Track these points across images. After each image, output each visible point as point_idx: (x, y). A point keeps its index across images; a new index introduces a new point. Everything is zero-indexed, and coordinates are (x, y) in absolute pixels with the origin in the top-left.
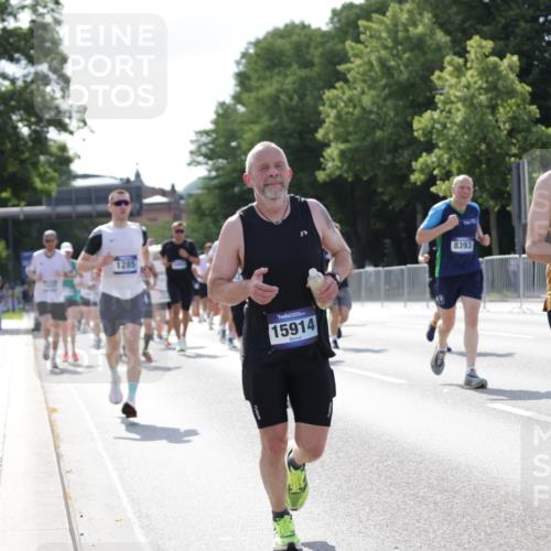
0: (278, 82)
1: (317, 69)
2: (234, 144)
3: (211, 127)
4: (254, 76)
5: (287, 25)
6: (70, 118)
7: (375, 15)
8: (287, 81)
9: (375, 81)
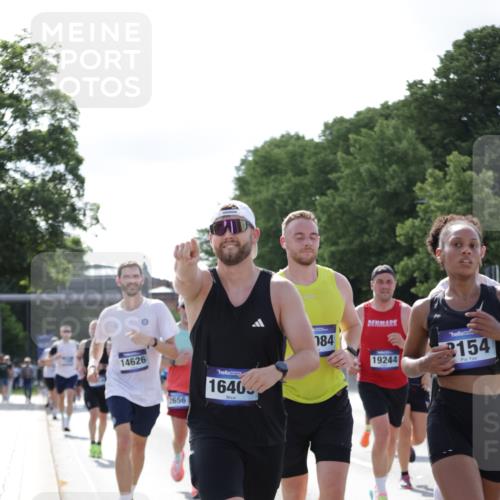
0: (274, 187)
1: (310, 177)
4: (253, 182)
5: (283, 136)
6: (84, 215)
7: (364, 130)
8: (283, 187)
9: (363, 190)
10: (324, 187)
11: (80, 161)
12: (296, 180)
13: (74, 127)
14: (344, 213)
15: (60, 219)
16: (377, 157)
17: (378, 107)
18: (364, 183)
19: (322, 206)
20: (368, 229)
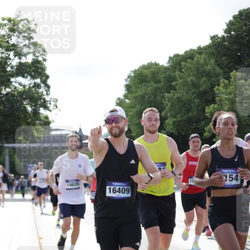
0: (144, 89)
1: (162, 84)
4: (134, 87)
5: (148, 64)
6: (50, 104)
7: (189, 60)
8: (149, 89)
9: (188, 90)
10: (170, 89)
11: (47, 77)
12: (155, 85)
13: (45, 60)
14: (179, 101)
15: (38, 106)
16: (195, 73)
17: (196, 48)
18: (189, 86)
19: (169, 98)
20: (192, 110)
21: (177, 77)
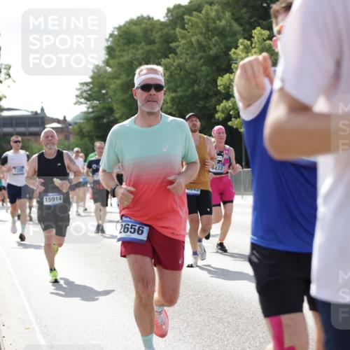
0: (132, 53)
1: (157, 45)
2: (104, 91)
3: (90, 80)
4: (117, 49)
5: (138, 17)
6: (0, 72)
7: (195, 13)
8: (138, 52)
9: (194, 54)
10: (168, 52)
12: (148, 47)
14: (181, 70)
16: (204, 31)
18: (195, 49)
19: (166, 65)
20: (198, 81)
21: (179, 37)
